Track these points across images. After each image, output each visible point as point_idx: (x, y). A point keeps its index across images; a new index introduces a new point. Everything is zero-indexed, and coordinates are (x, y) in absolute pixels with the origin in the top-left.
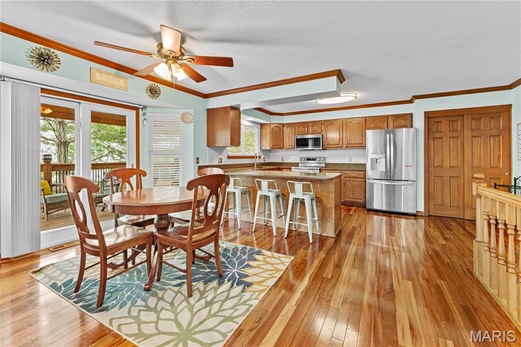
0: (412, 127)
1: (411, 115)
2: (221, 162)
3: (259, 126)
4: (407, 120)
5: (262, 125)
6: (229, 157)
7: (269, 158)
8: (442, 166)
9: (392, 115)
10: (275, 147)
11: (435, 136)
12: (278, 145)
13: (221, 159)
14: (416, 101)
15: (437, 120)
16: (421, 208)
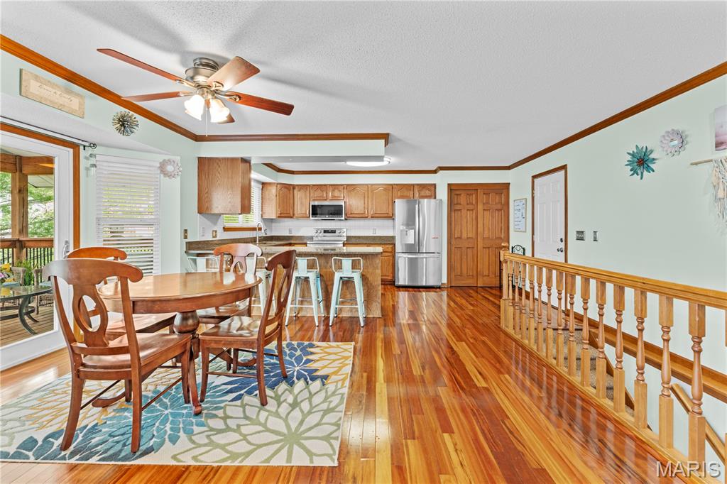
0: (435, 198)
1: (435, 185)
2: (216, 237)
3: (261, 186)
4: (430, 190)
5: (263, 184)
6: (226, 229)
7: (271, 231)
8: (460, 238)
9: (418, 185)
10: (282, 215)
11: (456, 208)
12: (286, 213)
13: (216, 231)
14: (441, 172)
15: (458, 192)
16: (445, 280)
